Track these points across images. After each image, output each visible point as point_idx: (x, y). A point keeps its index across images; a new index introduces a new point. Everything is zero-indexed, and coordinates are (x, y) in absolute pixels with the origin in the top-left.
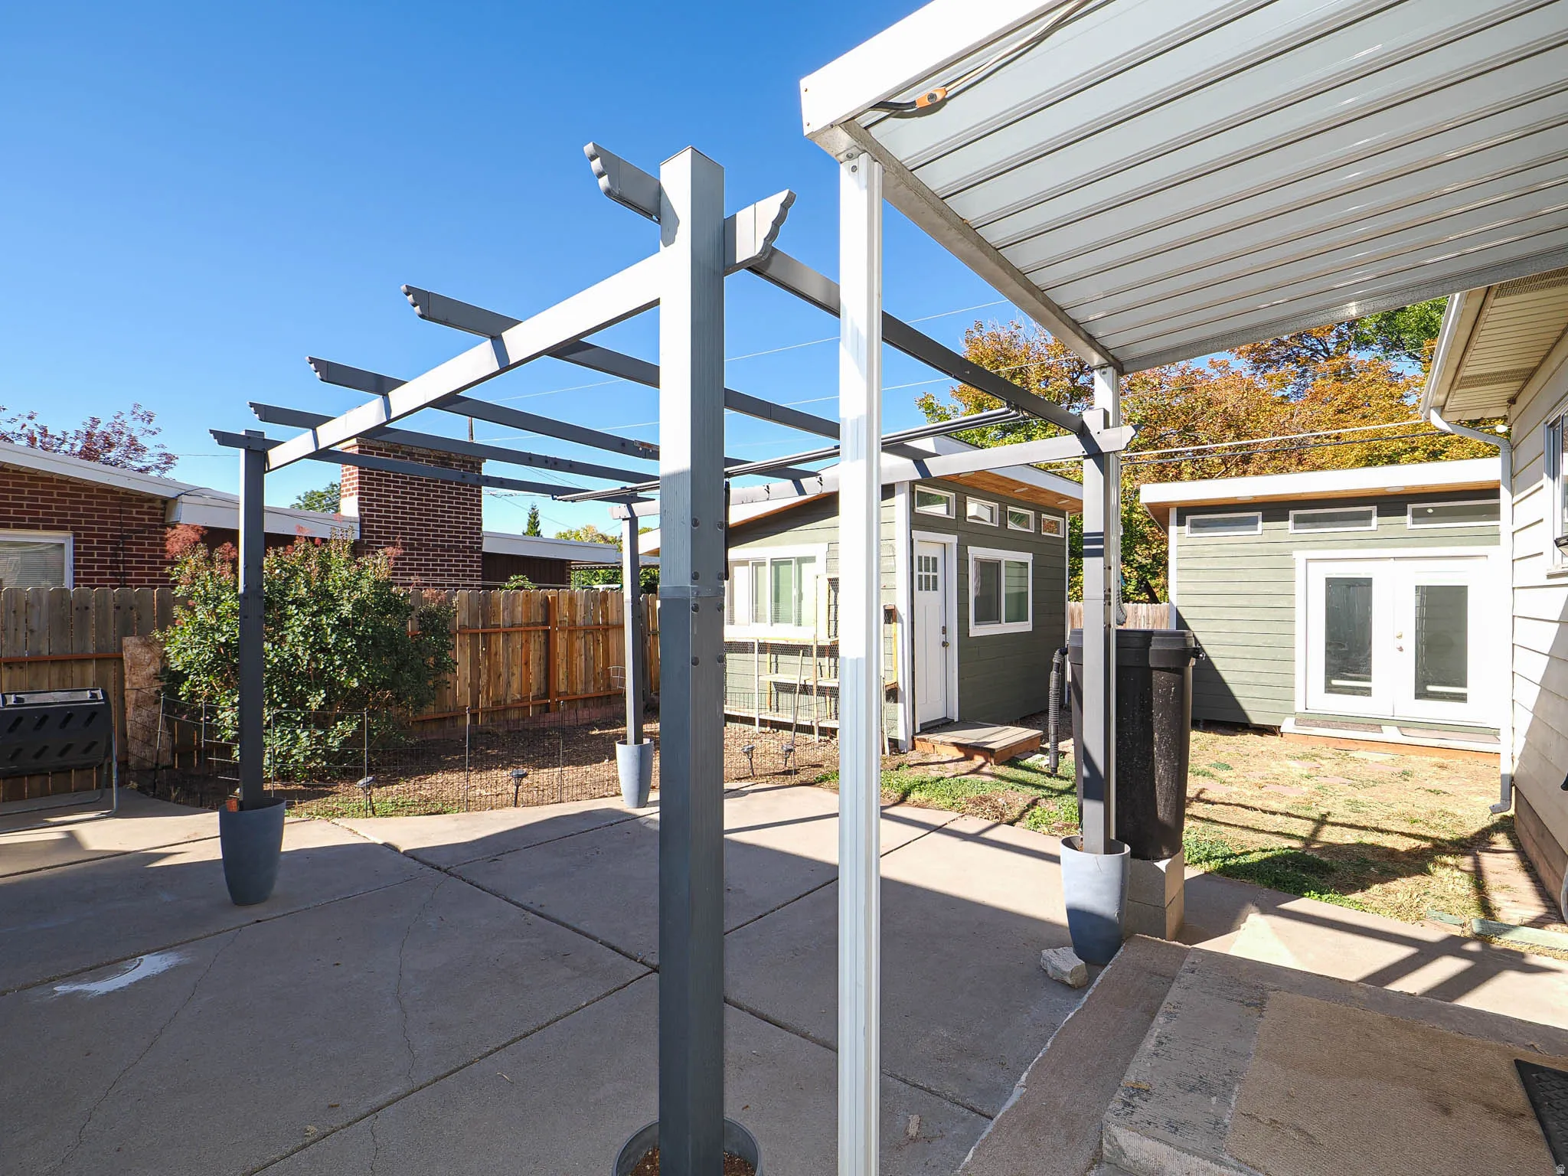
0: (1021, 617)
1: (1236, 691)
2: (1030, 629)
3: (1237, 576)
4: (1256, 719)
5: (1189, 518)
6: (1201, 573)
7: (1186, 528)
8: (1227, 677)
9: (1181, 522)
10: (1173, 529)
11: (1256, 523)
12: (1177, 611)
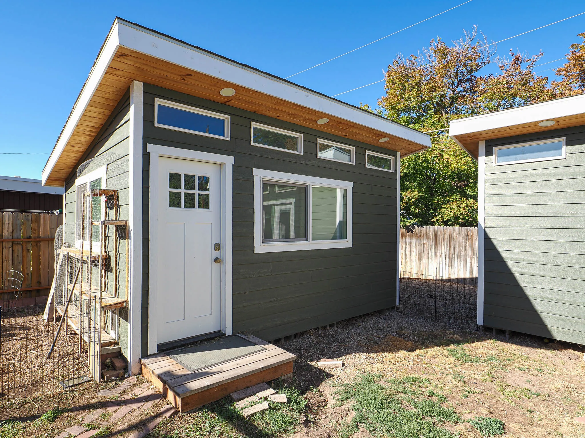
0: (343, 236)
1: (539, 306)
2: (350, 245)
3: (541, 200)
4: (558, 336)
5: (495, 149)
6: (507, 198)
7: (493, 158)
8: (530, 293)
9: (489, 153)
10: (482, 160)
11: (560, 148)
12: (485, 232)
